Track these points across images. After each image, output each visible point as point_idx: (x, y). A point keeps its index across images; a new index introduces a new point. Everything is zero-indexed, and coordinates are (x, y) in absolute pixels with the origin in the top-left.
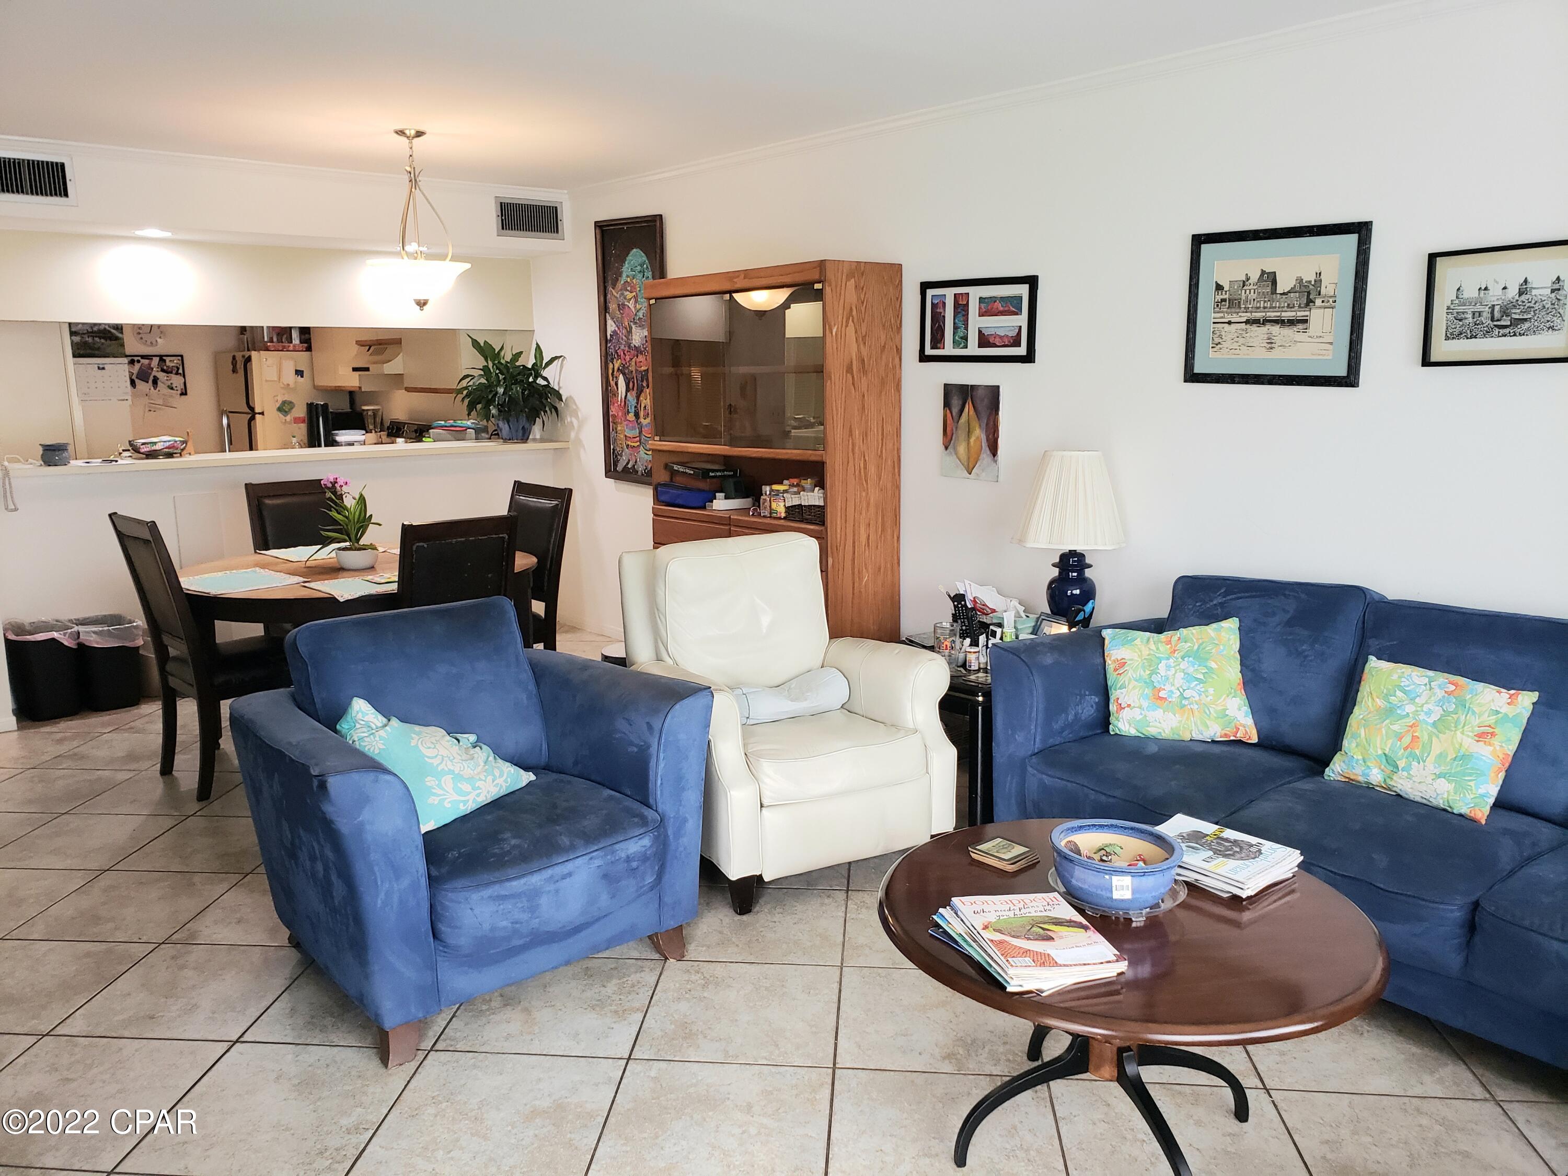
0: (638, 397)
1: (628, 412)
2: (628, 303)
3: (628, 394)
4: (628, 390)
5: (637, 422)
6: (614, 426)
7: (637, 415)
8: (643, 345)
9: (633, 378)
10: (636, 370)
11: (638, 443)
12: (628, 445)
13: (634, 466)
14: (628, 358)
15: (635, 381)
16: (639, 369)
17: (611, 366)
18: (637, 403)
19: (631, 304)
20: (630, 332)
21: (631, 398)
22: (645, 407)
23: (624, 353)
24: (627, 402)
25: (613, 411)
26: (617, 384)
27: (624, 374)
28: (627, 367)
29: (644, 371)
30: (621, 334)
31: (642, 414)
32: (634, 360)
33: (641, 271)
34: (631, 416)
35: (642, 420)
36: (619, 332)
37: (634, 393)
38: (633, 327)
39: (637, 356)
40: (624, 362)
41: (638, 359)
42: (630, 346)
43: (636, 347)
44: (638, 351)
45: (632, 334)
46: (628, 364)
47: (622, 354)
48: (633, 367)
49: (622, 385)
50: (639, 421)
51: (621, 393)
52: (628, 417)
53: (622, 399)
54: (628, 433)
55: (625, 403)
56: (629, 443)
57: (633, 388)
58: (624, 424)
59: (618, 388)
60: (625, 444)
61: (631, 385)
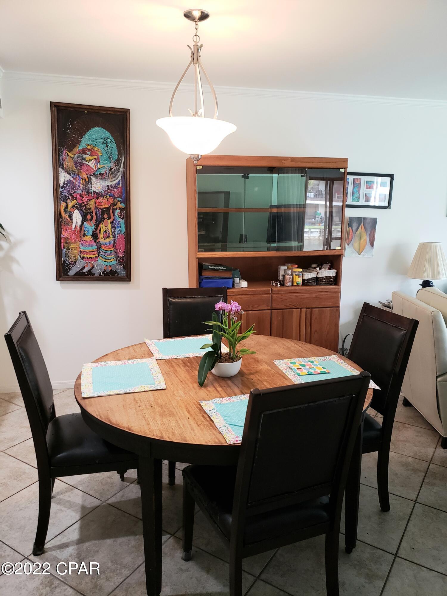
0: (97, 225)
1: (84, 235)
2: (87, 163)
3: (85, 223)
4: (84, 220)
5: (95, 241)
6: (66, 245)
7: (95, 237)
8: (104, 191)
9: (92, 212)
10: (96, 208)
11: (97, 255)
12: (83, 257)
13: (90, 270)
14: (85, 199)
15: (94, 215)
16: (99, 207)
17: (63, 204)
18: (96, 229)
19: (92, 164)
20: (88, 181)
21: (89, 227)
22: (105, 231)
23: (81, 196)
24: (83, 229)
25: (65, 234)
26: (70, 217)
27: (80, 210)
28: (85, 205)
29: (105, 208)
30: (77, 183)
31: (101, 236)
32: (93, 201)
33: (104, 143)
34: (89, 238)
35: (101, 240)
36: (74, 181)
37: (93, 223)
38: (94, 179)
39: (97, 198)
40: (81, 202)
41: (98, 201)
42: (88, 192)
43: (95, 192)
44: (98, 195)
45: (91, 183)
46: (85, 203)
47: (78, 196)
48: (92, 204)
49: (77, 217)
50: (97, 241)
51: (75, 223)
52: (84, 239)
53: (77, 226)
54: (83, 249)
55: (81, 229)
56: (85, 256)
57: (91, 219)
58: (79, 244)
59: (72, 220)
60: (80, 256)
61: (89, 217)
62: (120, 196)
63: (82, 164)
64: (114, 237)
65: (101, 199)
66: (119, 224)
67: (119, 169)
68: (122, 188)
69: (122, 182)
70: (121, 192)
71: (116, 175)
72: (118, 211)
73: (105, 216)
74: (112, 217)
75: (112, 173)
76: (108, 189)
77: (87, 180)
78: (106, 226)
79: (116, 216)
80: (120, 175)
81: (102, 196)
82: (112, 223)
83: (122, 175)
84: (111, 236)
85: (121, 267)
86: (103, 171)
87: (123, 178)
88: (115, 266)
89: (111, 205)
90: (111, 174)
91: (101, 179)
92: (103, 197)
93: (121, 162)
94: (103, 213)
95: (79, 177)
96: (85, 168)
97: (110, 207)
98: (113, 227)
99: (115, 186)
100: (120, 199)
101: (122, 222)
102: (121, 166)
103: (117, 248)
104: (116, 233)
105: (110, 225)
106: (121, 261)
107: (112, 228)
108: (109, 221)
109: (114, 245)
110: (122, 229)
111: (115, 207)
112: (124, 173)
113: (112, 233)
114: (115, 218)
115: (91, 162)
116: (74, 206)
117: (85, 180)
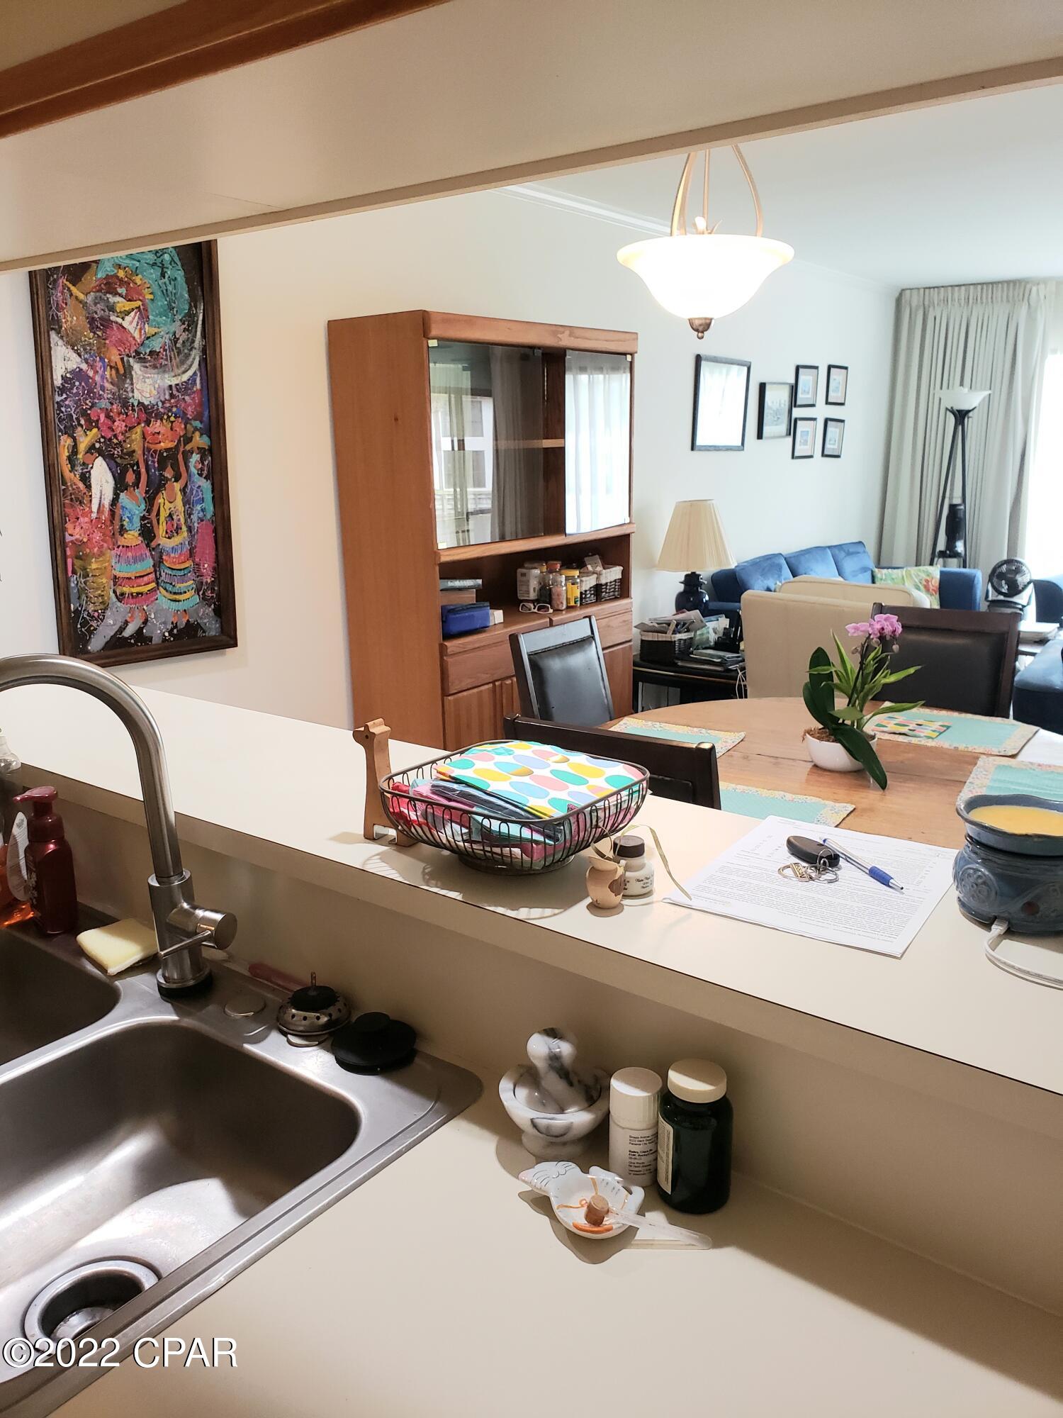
0: (150, 500)
1: (122, 530)
2: (119, 320)
3: (122, 495)
4: (120, 486)
5: (148, 545)
6: (78, 562)
7: (148, 533)
8: (163, 403)
9: (137, 463)
10: (146, 450)
11: (153, 585)
12: (122, 594)
13: (141, 629)
14: (119, 425)
15: (143, 470)
16: (153, 447)
17: (67, 442)
18: (149, 511)
19: (130, 322)
20: (125, 375)
21: (132, 505)
22: (170, 515)
23: (108, 416)
24: (119, 512)
25: (74, 532)
27: (109, 458)
28: (120, 444)
29: (167, 450)
30: (97, 378)
31: (161, 530)
32: (138, 430)
33: (154, 264)
34: (133, 537)
35: (162, 541)
36: (91, 373)
37: (140, 493)
38: (137, 367)
39: (148, 423)
40: (109, 435)
41: (150, 429)
42: (125, 403)
43: (143, 404)
44: (149, 414)
45: (132, 379)
46: (121, 438)
47: (102, 417)
48: (135, 442)
49: (102, 477)
50: (153, 544)
51: (98, 496)
52: (121, 541)
53: (104, 506)
54: (122, 570)
55: (112, 513)
56: (126, 590)
57: (136, 484)
58: (111, 555)
59: (89, 487)
60: (115, 592)
61: (130, 478)
62: (198, 417)
63: (106, 323)
64: (190, 529)
65: (157, 426)
66: (200, 493)
67: (193, 342)
68: (202, 393)
69: (201, 376)
70: (201, 404)
71: (187, 356)
72: (195, 457)
73: (168, 473)
74: (184, 475)
75: (178, 350)
76: (172, 396)
77: (122, 371)
78: (171, 503)
79: (194, 471)
80: (196, 357)
81: (159, 416)
82: (183, 490)
83: (200, 356)
84: (184, 528)
85: (210, 611)
86: (156, 345)
87: (203, 365)
88: (197, 612)
89: (179, 441)
90: (176, 354)
91: (155, 367)
92: (162, 420)
93: (197, 320)
94: (162, 467)
95: (102, 359)
96: (115, 334)
97: (177, 447)
98: (186, 502)
99: (185, 388)
100: (197, 424)
101: (206, 485)
102: (196, 332)
103: (197, 560)
104: (194, 517)
105: (179, 497)
106: (209, 594)
107: (184, 506)
108: (177, 486)
109: (192, 553)
110: (207, 507)
111: (188, 447)
112: (204, 351)
113: (186, 520)
114: (190, 475)
115: (128, 318)
116: (94, 445)
117: (117, 370)
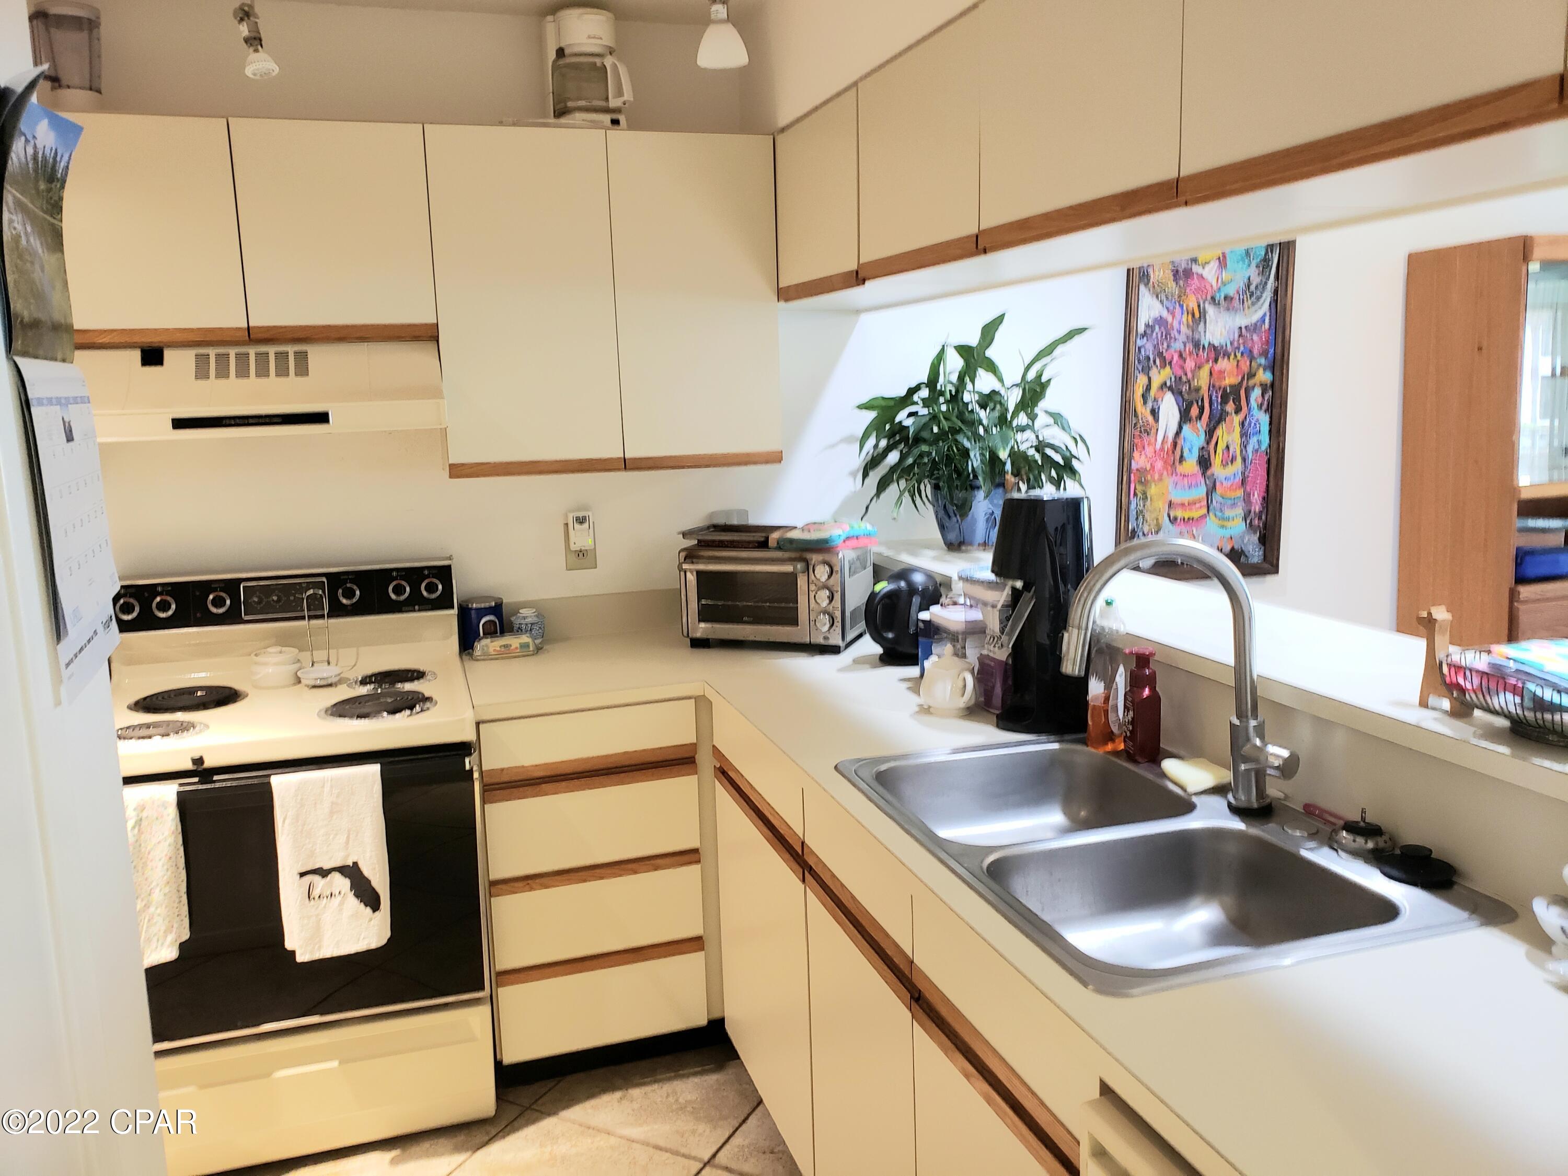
0: (1210, 433)
1: (1182, 459)
3: (1186, 428)
5: (1204, 474)
6: (1139, 488)
7: (1204, 463)
8: (1232, 343)
9: (1202, 399)
10: (1211, 386)
11: (1204, 511)
12: (1174, 517)
14: (1190, 364)
15: (1207, 405)
16: (1218, 384)
17: (1142, 380)
18: (1208, 443)
20: (1199, 317)
22: (1228, 447)
23: (1181, 355)
24: (1180, 442)
25: (1139, 461)
26: (1154, 413)
27: (1177, 393)
28: (1188, 381)
29: (1231, 386)
30: (1176, 324)
31: (1217, 461)
32: (1207, 368)
34: (1191, 464)
35: (1217, 469)
36: (1170, 319)
37: (1202, 426)
38: (1211, 310)
39: (1216, 360)
40: (1180, 373)
41: (1218, 367)
42: (1197, 344)
43: (1214, 346)
44: (1217, 353)
45: (1205, 323)
46: (1190, 375)
47: (1176, 358)
48: (1203, 380)
49: (1169, 408)
50: (1209, 473)
51: (1164, 427)
52: (1180, 469)
53: (1167, 437)
54: (1178, 496)
55: (1175, 444)
56: (1179, 513)
57: (1200, 417)
58: (1169, 481)
59: (1156, 419)
60: (1169, 516)
61: (1194, 411)
62: (1264, 353)
63: (1188, 274)
64: (1244, 460)
65: (1223, 364)
66: (1258, 426)
67: (1266, 283)
68: (1269, 333)
69: (1270, 315)
70: (1267, 342)
71: (1258, 298)
72: (1256, 393)
73: (1230, 407)
74: (1245, 408)
75: (1250, 292)
76: (1240, 335)
77: (1197, 315)
78: (1229, 435)
79: (1253, 404)
80: (1268, 296)
81: (1227, 355)
82: (1242, 424)
83: (1271, 297)
84: (1239, 459)
85: (1255, 538)
86: (1231, 290)
87: (1273, 306)
88: (1242, 538)
89: (1243, 378)
90: (1249, 297)
91: (1228, 309)
92: (1229, 358)
93: (1272, 264)
94: (1225, 399)
95: (1181, 306)
96: (1195, 282)
97: (1241, 384)
98: (1244, 435)
99: (1254, 328)
100: (1262, 361)
101: (1263, 419)
102: (1269, 275)
103: (1248, 488)
104: (1250, 449)
105: (1238, 429)
106: (1256, 522)
107: (1241, 437)
108: (1237, 419)
109: (1243, 482)
110: (1262, 440)
111: (1251, 382)
112: (1276, 292)
113: (1241, 451)
114: (1249, 410)
115: (1207, 268)
116: (1165, 383)
117: (1193, 315)
